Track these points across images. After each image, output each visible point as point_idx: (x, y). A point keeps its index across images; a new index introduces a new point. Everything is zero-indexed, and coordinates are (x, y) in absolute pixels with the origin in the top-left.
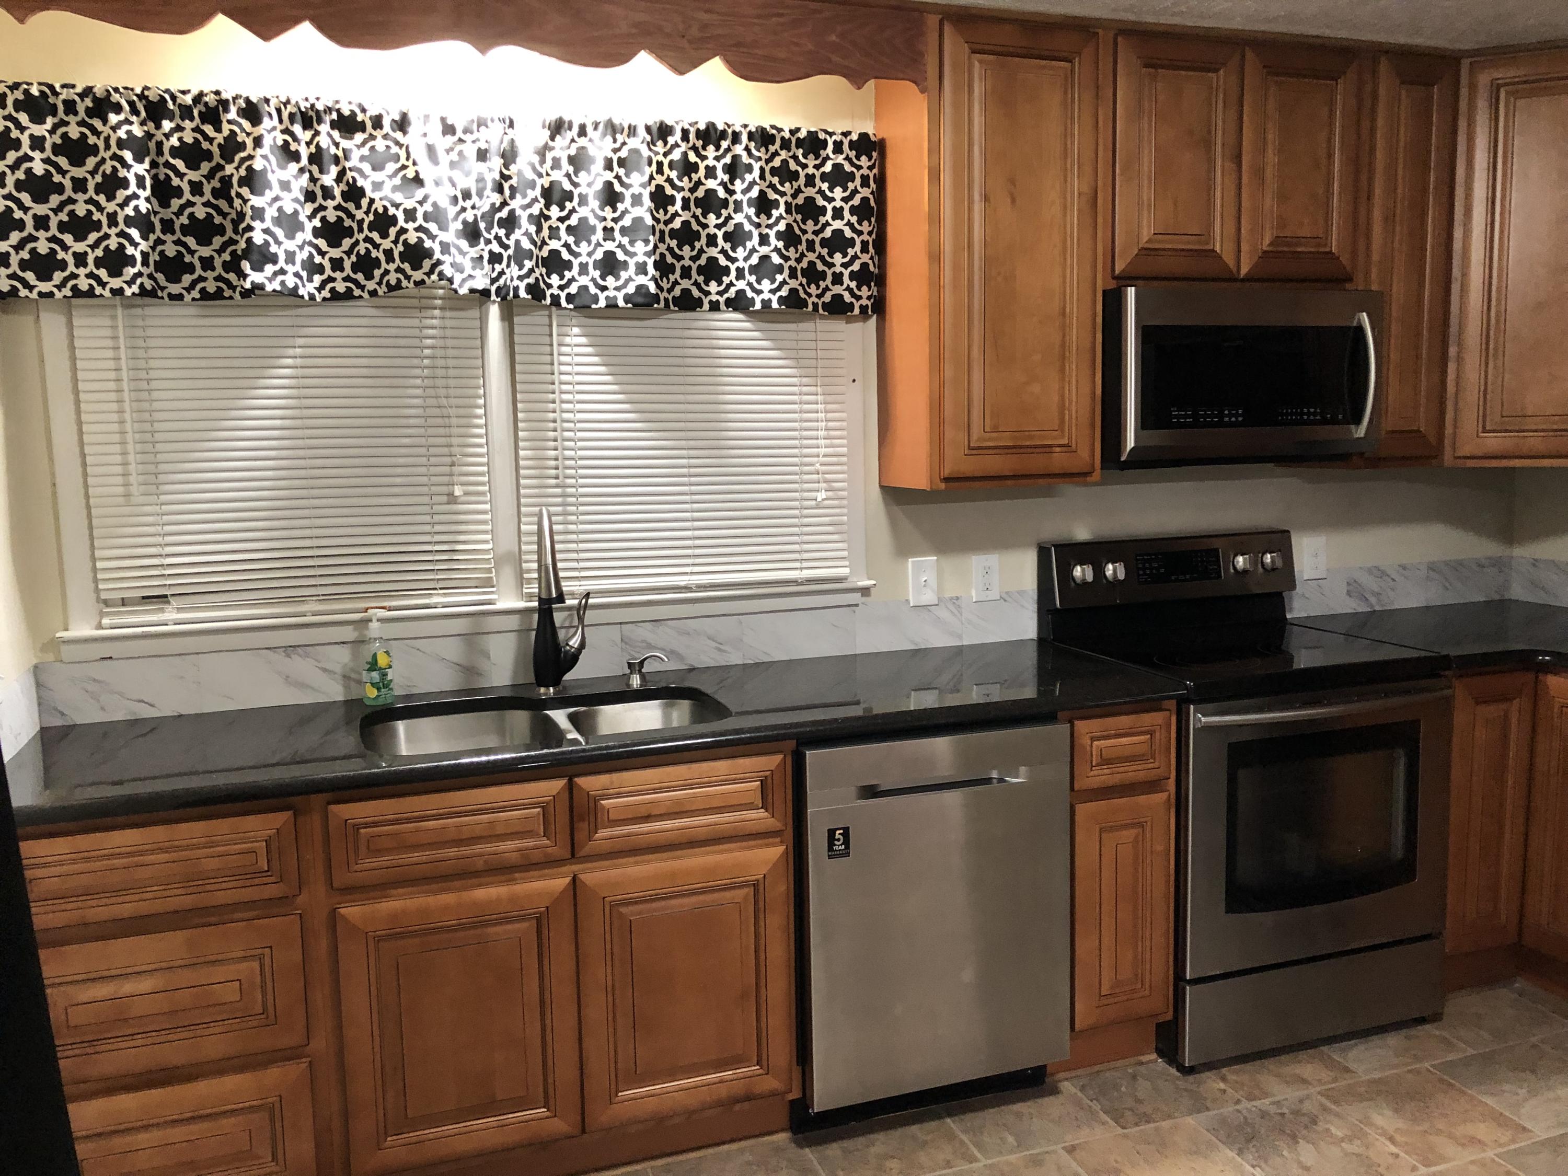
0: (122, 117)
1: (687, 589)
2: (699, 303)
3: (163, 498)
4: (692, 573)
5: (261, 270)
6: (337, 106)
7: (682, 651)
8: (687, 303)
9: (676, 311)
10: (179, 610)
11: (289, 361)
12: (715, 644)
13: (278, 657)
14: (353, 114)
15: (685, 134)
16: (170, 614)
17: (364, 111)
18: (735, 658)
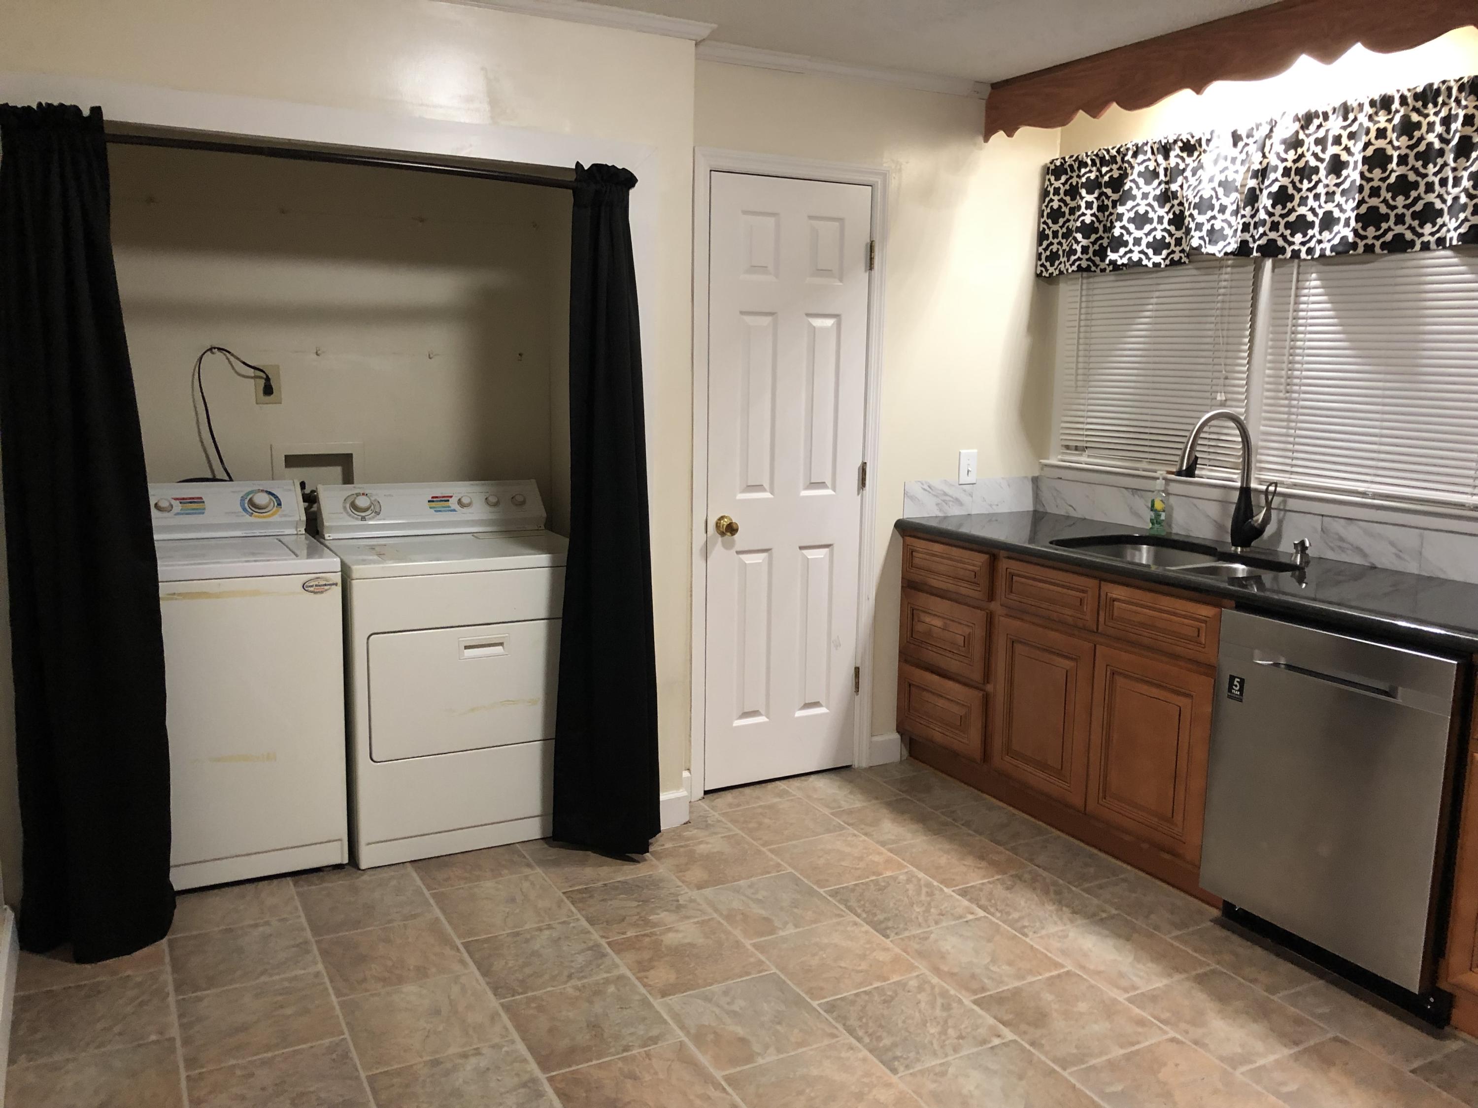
0: (1088, 169)
1: (1364, 494)
2: (1412, 244)
3: (1091, 389)
4: (1372, 482)
5: (1117, 251)
6: (1180, 138)
7: (1367, 551)
8: (1399, 245)
9: (1385, 255)
10: (1089, 456)
11: (1150, 307)
12: (1394, 550)
13: (1127, 493)
14: (1188, 141)
15: (1403, 100)
16: (1084, 458)
17: (1193, 137)
18: (1412, 568)
